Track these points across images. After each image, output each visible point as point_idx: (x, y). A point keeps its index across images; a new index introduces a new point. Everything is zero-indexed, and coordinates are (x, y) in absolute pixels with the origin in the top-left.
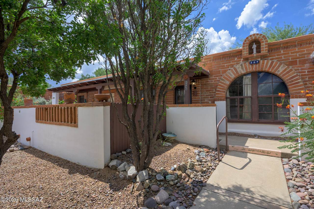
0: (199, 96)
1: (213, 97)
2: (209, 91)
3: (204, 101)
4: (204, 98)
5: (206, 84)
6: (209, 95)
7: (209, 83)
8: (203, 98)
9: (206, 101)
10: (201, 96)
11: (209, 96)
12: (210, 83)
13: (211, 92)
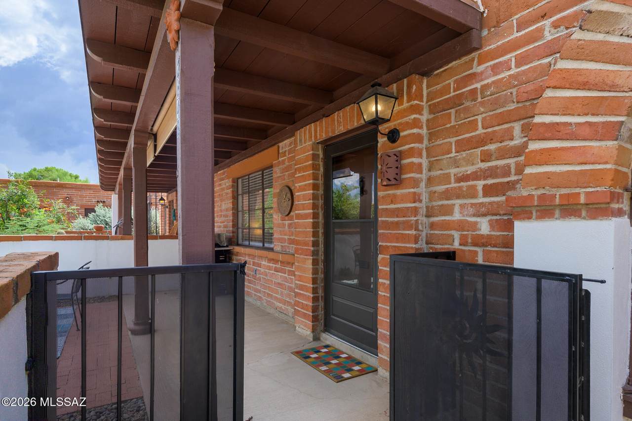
0: (416, 183)
1: (511, 186)
2: (482, 141)
3: (447, 218)
4: (447, 195)
5: (456, 102)
6: (475, 176)
7: (478, 85)
8: (441, 199)
9: (457, 216)
10: (427, 186)
11: (480, 184)
12: (485, 87)
13: (492, 147)
